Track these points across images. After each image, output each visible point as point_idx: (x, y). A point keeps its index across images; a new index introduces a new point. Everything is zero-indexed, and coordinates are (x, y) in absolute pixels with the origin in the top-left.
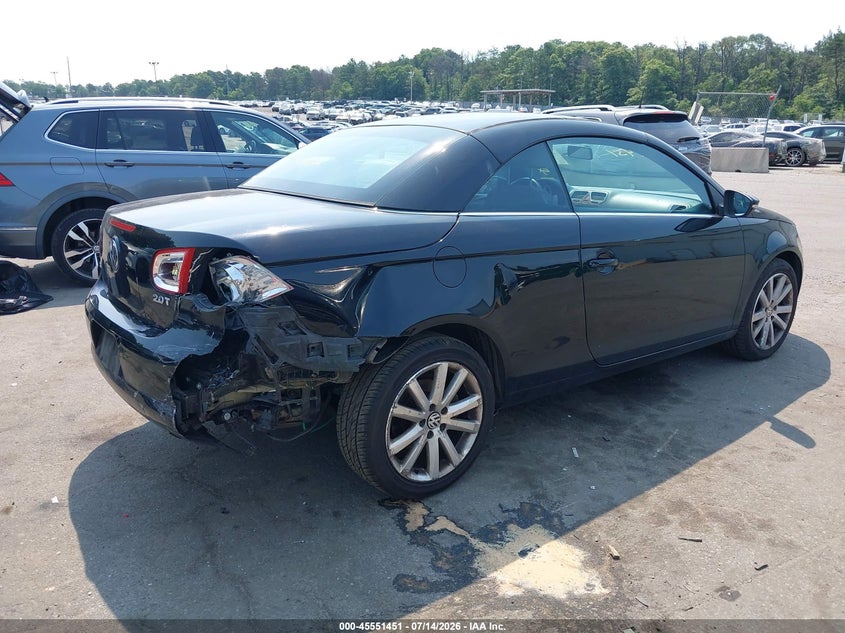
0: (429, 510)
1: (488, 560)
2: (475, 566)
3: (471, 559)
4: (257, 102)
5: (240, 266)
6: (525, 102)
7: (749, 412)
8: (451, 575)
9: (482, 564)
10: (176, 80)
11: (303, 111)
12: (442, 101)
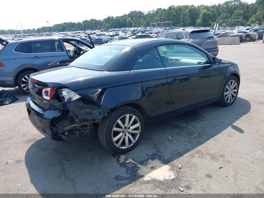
0: (126, 157)
1: (142, 170)
2: (138, 172)
3: (137, 170)
4: (80, 31)
5: (66, 91)
6: (164, 26)
7: (222, 123)
8: (131, 175)
9: (140, 172)
10: (55, 26)
11: (95, 33)
12: (138, 27)
